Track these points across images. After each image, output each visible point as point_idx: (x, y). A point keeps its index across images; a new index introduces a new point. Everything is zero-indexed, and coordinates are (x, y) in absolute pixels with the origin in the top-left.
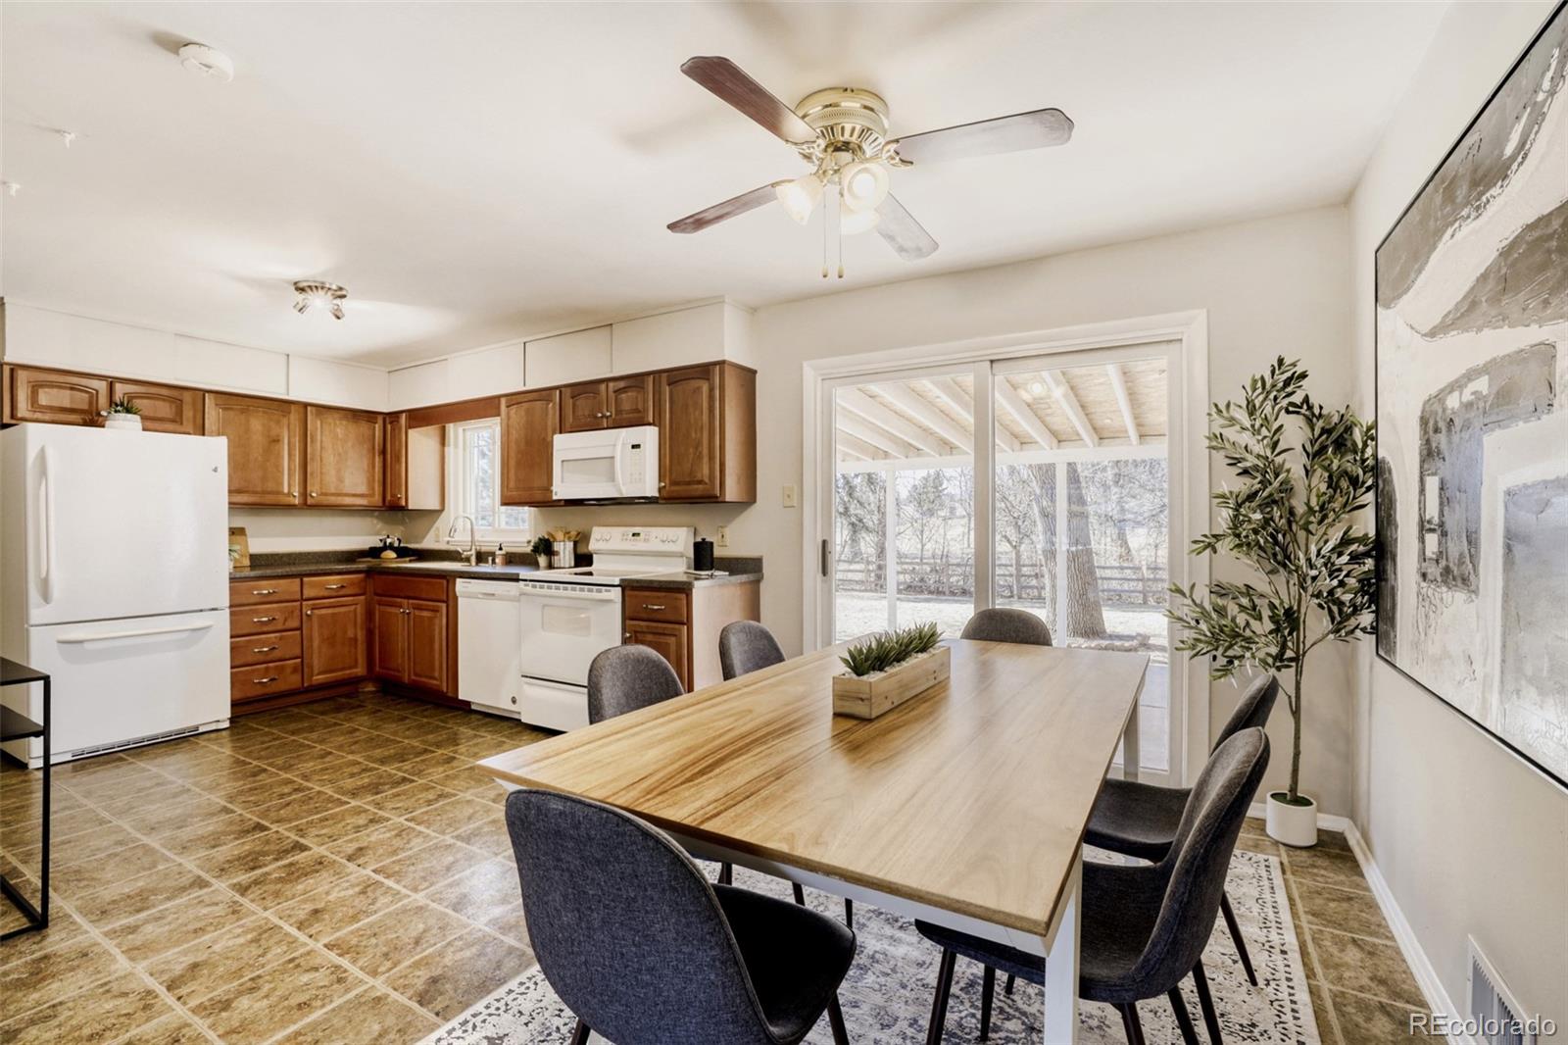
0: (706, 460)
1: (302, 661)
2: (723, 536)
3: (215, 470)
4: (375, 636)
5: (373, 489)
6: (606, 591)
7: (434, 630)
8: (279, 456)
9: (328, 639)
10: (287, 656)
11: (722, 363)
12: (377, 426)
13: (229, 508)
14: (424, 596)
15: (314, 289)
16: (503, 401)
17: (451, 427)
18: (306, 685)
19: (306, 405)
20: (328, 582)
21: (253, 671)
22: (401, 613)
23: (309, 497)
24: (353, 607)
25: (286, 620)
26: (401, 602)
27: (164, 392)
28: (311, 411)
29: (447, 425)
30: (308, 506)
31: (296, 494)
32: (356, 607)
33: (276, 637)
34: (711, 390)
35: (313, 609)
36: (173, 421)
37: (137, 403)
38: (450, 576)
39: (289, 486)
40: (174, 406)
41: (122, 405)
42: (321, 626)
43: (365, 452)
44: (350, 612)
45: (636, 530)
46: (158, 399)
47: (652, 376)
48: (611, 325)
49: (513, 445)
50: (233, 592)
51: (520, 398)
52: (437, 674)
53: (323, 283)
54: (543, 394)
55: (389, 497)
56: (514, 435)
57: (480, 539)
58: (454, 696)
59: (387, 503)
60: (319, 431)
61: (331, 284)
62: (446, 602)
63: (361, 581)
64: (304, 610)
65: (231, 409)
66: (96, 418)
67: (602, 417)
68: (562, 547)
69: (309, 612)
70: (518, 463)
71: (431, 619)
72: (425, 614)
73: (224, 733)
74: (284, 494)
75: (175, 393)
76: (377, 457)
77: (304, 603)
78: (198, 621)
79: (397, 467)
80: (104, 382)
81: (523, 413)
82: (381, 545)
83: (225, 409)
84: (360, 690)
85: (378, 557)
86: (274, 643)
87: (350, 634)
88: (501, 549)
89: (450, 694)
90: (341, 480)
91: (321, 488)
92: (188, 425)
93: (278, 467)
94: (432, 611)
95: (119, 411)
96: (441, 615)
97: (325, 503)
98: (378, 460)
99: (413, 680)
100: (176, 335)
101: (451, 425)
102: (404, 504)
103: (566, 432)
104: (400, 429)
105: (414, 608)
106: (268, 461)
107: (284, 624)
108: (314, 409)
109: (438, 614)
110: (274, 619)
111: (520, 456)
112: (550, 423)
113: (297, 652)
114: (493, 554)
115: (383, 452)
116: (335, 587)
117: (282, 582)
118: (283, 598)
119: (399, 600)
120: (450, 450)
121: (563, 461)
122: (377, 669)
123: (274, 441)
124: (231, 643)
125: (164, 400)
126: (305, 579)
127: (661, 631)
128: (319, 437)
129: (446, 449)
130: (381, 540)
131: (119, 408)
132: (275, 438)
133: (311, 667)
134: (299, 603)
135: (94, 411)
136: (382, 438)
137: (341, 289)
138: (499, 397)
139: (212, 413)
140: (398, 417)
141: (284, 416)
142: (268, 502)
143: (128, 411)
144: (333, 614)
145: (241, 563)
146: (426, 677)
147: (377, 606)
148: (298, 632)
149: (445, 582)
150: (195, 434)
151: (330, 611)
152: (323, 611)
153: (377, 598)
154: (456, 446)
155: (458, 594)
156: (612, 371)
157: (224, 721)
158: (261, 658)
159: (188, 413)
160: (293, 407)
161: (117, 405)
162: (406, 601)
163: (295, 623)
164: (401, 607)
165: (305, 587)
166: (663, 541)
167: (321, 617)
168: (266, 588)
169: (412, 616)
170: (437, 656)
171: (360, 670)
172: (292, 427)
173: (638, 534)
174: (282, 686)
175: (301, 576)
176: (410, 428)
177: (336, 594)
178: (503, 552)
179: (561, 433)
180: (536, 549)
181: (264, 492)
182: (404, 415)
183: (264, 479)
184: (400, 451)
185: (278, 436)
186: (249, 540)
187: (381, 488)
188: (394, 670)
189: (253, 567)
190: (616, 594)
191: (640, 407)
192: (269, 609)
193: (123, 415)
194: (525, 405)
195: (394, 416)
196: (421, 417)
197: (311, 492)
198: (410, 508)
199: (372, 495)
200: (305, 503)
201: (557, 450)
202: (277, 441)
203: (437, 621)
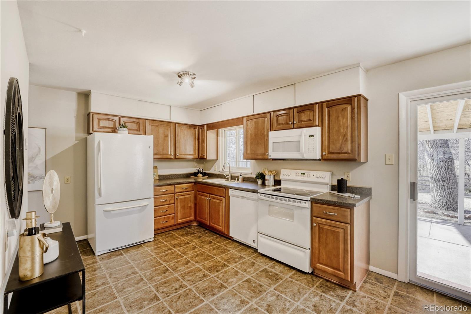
0: (349, 142)
1: (175, 215)
2: (348, 176)
3: (150, 148)
4: (197, 206)
5: (195, 152)
6: (303, 203)
7: (220, 208)
8: (168, 141)
9: (183, 207)
10: (171, 213)
11: (359, 96)
12: (197, 130)
13: (154, 160)
14: (216, 194)
15: (185, 75)
16: (245, 119)
17: (220, 130)
18: (176, 223)
19: (175, 123)
20: (183, 187)
21: (160, 218)
22: (206, 198)
23: (176, 156)
24: (190, 196)
25: (170, 200)
26: (207, 195)
27: (135, 120)
28: (177, 125)
29: (219, 129)
30: (176, 159)
31: (173, 155)
32: (191, 195)
33: (167, 207)
34: (353, 109)
35: (178, 196)
36: (137, 130)
37: (127, 124)
38: (226, 187)
39: (170, 152)
40: (137, 125)
41: (122, 125)
42: (180, 202)
43: (193, 139)
44: (189, 197)
45: (303, 172)
46: (133, 123)
47: (317, 104)
48: (295, 84)
49: (249, 136)
50: (155, 190)
51: (252, 117)
52: (221, 224)
53: (188, 72)
54: (263, 115)
55: (200, 155)
56: (250, 132)
57: (232, 171)
58: (228, 234)
59: (200, 158)
60: (179, 133)
61: (191, 72)
62: (225, 197)
63: (193, 186)
64: (176, 197)
65: (154, 125)
66: (115, 130)
67: (291, 124)
68: (269, 178)
69: (177, 198)
70: (251, 143)
71: (219, 203)
72: (217, 201)
73: (152, 243)
74: (169, 155)
75: (137, 120)
76: (196, 141)
77: (176, 194)
78: (145, 203)
79: (203, 144)
80: (118, 118)
81: (254, 123)
82: (197, 171)
83: (152, 125)
84: (192, 224)
85: (196, 176)
86: (167, 209)
87: (189, 205)
88: (241, 176)
89: (226, 233)
90: (186, 149)
91: (180, 153)
92: (141, 132)
93: (167, 145)
94: (219, 200)
95: (122, 127)
96: (223, 202)
97: (181, 157)
98: (197, 142)
99: (211, 225)
100: (138, 100)
101: (221, 129)
102: (206, 158)
103: (273, 131)
104: (204, 131)
105: (212, 198)
106: (164, 143)
107: (169, 202)
108: (178, 124)
109: (222, 202)
110: (166, 200)
111: (252, 140)
112: (266, 127)
113: (173, 211)
114: (238, 177)
115: (199, 139)
116: (185, 188)
117: (169, 187)
118: (169, 193)
119: (206, 194)
120: (220, 138)
121: (273, 143)
122: (198, 218)
123: (166, 136)
124: (154, 209)
125: (134, 123)
126: (176, 186)
127: (335, 225)
128: (179, 134)
129: (219, 137)
130: (197, 170)
131: (122, 126)
132: (167, 135)
133: (177, 217)
134: (174, 194)
135: (115, 128)
136: (198, 134)
137: (194, 74)
138: (243, 118)
139: (149, 127)
140: (204, 127)
141: (169, 127)
142: (164, 158)
143: (124, 127)
144: (185, 198)
145: (156, 178)
146: (216, 225)
147: (198, 195)
148: (174, 205)
149: (224, 189)
150: (143, 135)
151: (183, 197)
152: (181, 197)
153: (198, 192)
154: (222, 137)
155: (230, 195)
156: (295, 104)
157: (152, 238)
158: (163, 214)
159: (141, 127)
160: (172, 124)
161: (121, 125)
162: (208, 195)
163: (172, 201)
164: (207, 197)
165: (176, 188)
166: (317, 177)
167: (181, 199)
168: (164, 189)
169: (211, 200)
170: (221, 217)
171: (192, 218)
172: (171, 131)
173: (304, 174)
174: (169, 224)
175: (174, 184)
176: (208, 130)
177: (185, 191)
178: (242, 177)
179: (270, 131)
180: (257, 177)
181: (163, 154)
182: (206, 125)
183: (163, 150)
184: (204, 139)
185: (167, 134)
186: (158, 170)
187: (198, 152)
188: (203, 219)
189: (159, 180)
190: (308, 205)
191: (311, 119)
192: (165, 196)
193: (122, 128)
194: (254, 120)
195: (202, 126)
196: (211, 126)
197: (177, 154)
198: (207, 159)
199: (195, 154)
200: (175, 158)
201: (270, 138)
202: (167, 136)
203: (221, 204)
